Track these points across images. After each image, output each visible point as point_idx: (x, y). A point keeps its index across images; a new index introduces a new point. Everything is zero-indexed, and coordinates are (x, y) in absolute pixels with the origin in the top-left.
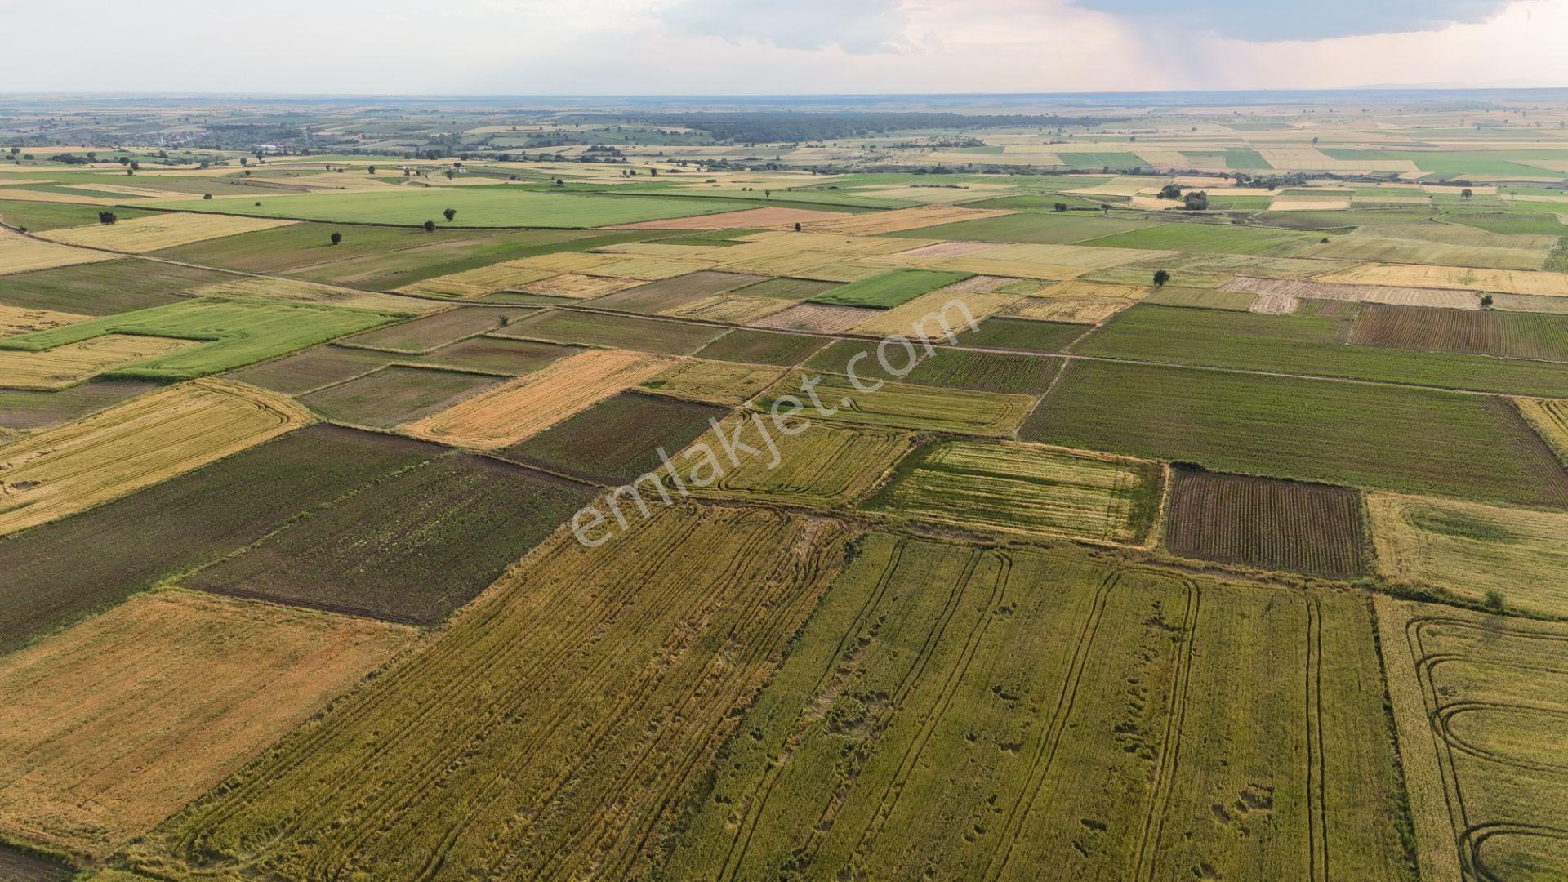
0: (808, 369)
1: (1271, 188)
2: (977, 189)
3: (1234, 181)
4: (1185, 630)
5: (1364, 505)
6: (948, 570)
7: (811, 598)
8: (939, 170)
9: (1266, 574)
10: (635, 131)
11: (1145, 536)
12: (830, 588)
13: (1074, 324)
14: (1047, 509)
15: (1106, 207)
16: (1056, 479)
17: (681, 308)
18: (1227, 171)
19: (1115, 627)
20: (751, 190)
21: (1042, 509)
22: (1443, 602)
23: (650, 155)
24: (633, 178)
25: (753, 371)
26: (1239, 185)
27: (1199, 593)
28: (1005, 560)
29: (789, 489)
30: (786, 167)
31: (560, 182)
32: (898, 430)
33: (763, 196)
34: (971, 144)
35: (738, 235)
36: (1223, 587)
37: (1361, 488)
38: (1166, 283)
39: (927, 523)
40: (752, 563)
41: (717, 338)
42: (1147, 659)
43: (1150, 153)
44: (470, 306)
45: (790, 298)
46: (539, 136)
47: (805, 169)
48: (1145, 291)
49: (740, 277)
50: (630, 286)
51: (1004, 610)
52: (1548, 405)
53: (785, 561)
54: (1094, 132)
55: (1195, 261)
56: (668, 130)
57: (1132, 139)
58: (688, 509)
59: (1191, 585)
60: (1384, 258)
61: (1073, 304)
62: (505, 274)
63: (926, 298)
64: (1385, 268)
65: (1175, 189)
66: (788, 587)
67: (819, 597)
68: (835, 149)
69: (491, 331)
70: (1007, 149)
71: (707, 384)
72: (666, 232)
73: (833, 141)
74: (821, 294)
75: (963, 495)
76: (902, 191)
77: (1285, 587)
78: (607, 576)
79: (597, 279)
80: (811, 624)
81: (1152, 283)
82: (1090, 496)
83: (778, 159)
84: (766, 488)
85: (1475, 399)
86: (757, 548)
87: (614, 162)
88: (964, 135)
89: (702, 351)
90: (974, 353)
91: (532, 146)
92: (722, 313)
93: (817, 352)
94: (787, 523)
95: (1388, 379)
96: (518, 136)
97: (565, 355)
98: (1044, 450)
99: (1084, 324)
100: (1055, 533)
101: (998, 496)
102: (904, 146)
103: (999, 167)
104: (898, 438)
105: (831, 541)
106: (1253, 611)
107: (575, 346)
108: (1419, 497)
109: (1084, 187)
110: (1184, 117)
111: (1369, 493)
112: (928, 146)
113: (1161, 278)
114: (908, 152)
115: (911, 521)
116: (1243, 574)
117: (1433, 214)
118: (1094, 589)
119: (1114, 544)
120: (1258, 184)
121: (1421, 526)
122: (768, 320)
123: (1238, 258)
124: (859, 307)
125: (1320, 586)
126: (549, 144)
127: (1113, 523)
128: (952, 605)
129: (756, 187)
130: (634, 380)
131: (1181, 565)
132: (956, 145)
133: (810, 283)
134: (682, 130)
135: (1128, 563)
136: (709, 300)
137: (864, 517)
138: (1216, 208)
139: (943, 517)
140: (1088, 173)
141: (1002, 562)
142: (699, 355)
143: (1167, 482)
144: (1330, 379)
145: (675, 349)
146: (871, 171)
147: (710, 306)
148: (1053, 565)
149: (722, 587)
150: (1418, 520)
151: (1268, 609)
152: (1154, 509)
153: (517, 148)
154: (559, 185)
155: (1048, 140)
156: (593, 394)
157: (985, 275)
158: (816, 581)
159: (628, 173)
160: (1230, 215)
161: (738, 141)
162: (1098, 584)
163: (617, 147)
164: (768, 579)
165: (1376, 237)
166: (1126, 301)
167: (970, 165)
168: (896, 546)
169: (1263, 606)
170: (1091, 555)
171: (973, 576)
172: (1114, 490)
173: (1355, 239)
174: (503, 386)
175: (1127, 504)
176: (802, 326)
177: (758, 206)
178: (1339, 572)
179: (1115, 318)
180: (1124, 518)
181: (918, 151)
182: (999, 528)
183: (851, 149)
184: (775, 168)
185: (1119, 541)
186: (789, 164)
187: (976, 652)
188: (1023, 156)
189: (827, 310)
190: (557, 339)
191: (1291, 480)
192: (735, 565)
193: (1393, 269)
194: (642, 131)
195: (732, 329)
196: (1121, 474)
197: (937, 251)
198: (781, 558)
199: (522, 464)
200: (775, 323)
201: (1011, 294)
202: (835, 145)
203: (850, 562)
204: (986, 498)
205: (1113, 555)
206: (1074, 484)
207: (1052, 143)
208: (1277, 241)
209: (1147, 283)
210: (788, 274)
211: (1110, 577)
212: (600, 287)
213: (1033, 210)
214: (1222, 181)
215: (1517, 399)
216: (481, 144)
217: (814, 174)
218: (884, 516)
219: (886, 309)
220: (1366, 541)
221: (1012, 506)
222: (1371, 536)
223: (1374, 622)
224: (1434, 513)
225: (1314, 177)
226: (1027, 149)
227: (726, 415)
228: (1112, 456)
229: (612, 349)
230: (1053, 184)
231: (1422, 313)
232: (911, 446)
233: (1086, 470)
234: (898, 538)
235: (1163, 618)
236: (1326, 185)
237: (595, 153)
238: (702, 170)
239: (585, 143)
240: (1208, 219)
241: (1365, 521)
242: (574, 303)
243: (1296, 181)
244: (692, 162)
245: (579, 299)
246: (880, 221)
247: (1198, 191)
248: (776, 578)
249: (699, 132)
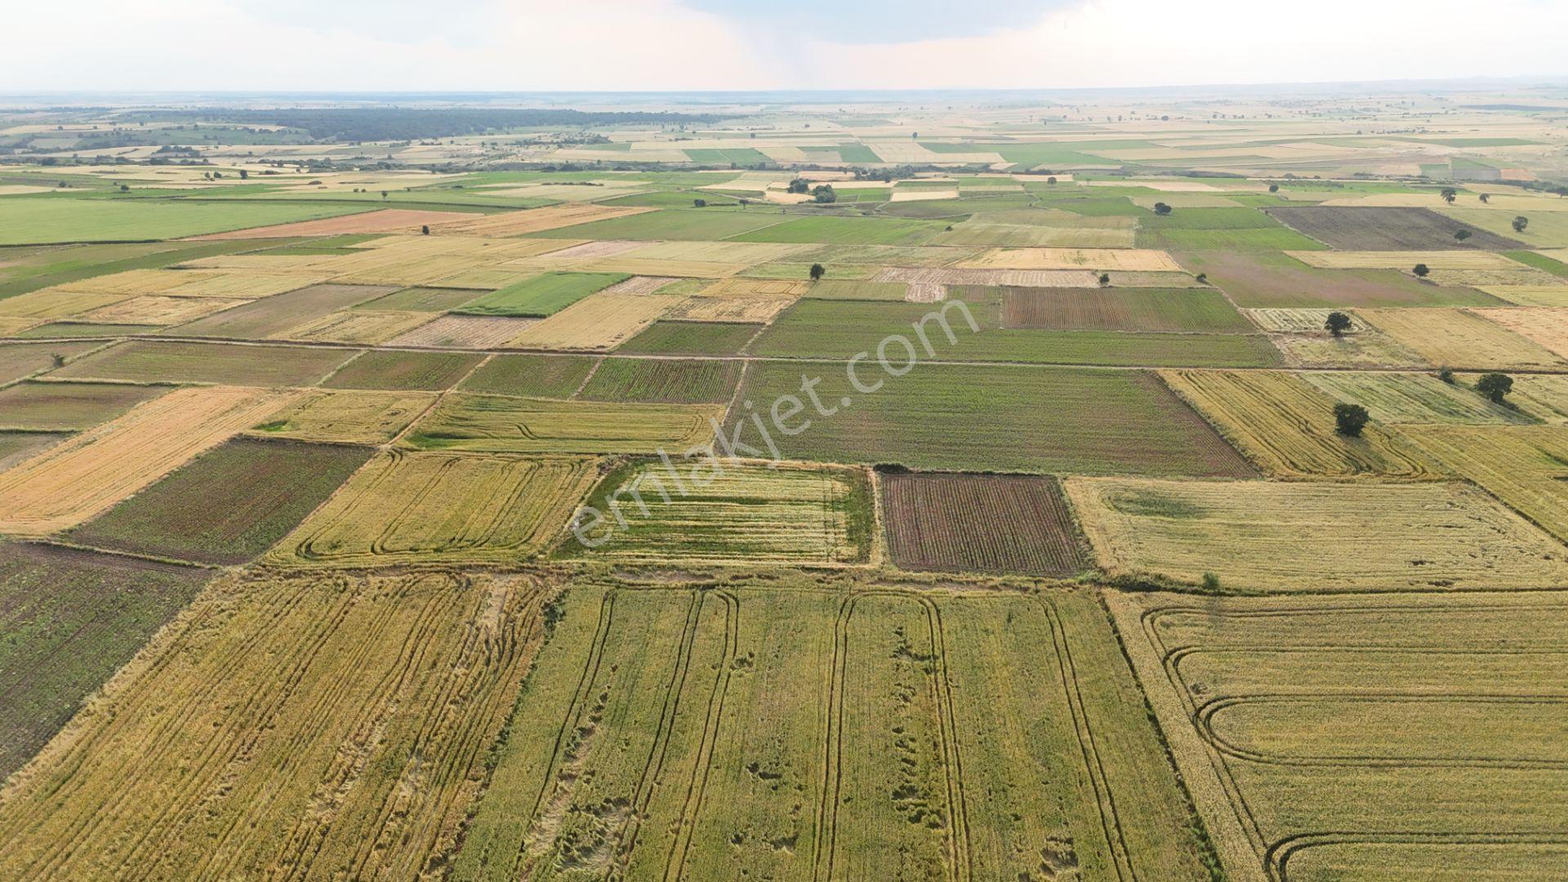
0: (464, 392)
1: (888, 181)
2: (612, 186)
3: (853, 175)
4: (936, 658)
5: (1064, 492)
6: (670, 621)
7: (511, 684)
8: (567, 167)
9: (998, 580)
10: (215, 129)
11: (868, 552)
12: (534, 667)
13: (744, 324)
14: (763, 533)
15: (744, 202)
16: (764, 497)
17: (296, 329)
18: (844, 165)
19: (863, 664)
20: (364, 191)
21: (757, 533)
22: (1165, 590)
23: (237, 156)
24: (218, 181)
25: (397, 399)
26: (857, 178)
27: (938, 611)
28: (731, 600)
29: (463, 543)
30: (400, 167)
31: (125, 188)
32: (582, 457)
33: (380, 197)
34: (596, 141)
35: (356, 242)
36: (959, 601)
37: (1056, 474)
38: (822, 277)
39: (636, 566)
40: (429, 647)
41: (346, 363)
42: (906, 699)
43: (771, 149)
44: (10, 344)
45: (430, 310)
46: (93, 136)
47: (423, 167)
48: (805, 285)
49: (366, 289)
50: (228, 307)
51: (742, 662)
52: (1187, 375)
53: (471, 639)
54: (714, 129)
55: (841, 253)
56: (257, 128)
57: (753, 136)
58: (336, 584)
59: (929, 604)
60: (1006, 243)
61: (737, 302)
62: (59, 301)
63: (584, 304)
64: (1009, 252)
65: (802, 183)
66: (480, 674)
67: (522, 682)
68: (453, 147)
69: (40, 375)
70: (634, 146)
71: (340, 421)
72: (267, 241)
73: (450, 139)
74: (466, 304)
75: (669, 526)
76: (533, 189)
77: (1018, 593)
78: (232, 693)
79: (184, 301)
80: (517, 719)
81: (809, 277)
82: (803, 512)
83: (390, 158)
84: (434, 546)
85: (1126, 374)
86: (433, 626)
87: (193, 163)
88: (588, 132)
89: (330, 380)
90: (649, 361)
91: (86, 148)
92: (349, 332)
93: (471, 372)
94: (467, 587)
95: (1045, 360)
96: (67, 136)
97: (149, 398)
98: (745, 464)
99: (753, 323)
100: (777, 559)
101: (707, 524)
102: (527, 143)
103: (628, 164)
104: (584, 465)
105: (526, 604)
106: (995, 624)
107: (161, 385)
108: (1109, 478)
109: (716, 183)
110: (796, 114)
111: (1065, 479)
112: (552, 143)
113: (817, 272)
114: (532, 149)
115: (616, 566)
116: (975, 583)
117: (1029, 201)
118: (831, 621)
119: (841, 565)
120: (874, 177)
121: (1120, 509)
122: (406, 337)
123: (879, 249)
124: (512, 316)
125: (1050, 587)
126: (107, 145)
127: (833, 541)
128: (682, 666)
129: (368, 188)
130: (244, 423)
131: (912, 581)
132: (582, 142)
133: (451, 292)
134: (273, 128)
135: (858, 585)
136: (331, 318)
137: (560, 568)
138: (843, 201)
139: (652, 557)
140: (716, 169)
141: (728, 603)
142: (326, 385)
143: (875, 488)
144: (997, 364)
145: (296, 380)
146: (495, 168)
147: (333, 325)
148: (782, 599)
149: (394, 685)
150: (1117, 503)
151: (1009, 620)
152: (870, 520)
153: (66, 150)
154: (123, 191)
155: (673, 137)
156: (191, 445)
157: (642, 276)
158: (515, 659)
159: (212, 176)
160: (858, 206)
161: (341, 139)
162: (835, 615)
163: (194, 147)
164: (453, 666)
165: (991, 224)
166: (788, 297)
167: (599, 162)
168: (605, 600)
169: (1004, 617)
170: (819, 581)
171: (699, 625)
172: (825, 502)
173: (976, 225)
174: (62, 445)
175: (842, 517)
176: (449, 342)
177: (375, 208)
178: (1062, 569)
179: (782, 316)
180: (843, 533)
181: (543, 148)
182: (717, 563)
183: (471, 145)
184: (388, 167)
185: (844, 561)
186: (404, 163)
187: (721, 722)
188: (651, 153)
189: (475, 322)
190: (134, 378)
191: (991, 473)
192: (407, 652)
193: (1016, 253)
194: (224, 129)
195: (364, 351)
196: (828, 484)
197: (586, 252)
198: (466, 635)
199: (97, 549)
200: (415, 340)
201: (673, 295)
202: (452, 142)
203: (553, 628)
204: (696, 527)
205: (842, 578)
206: (784, 500)
207: (677, 140)
208: (907, 230)
209: (804, 277)
210: (423, 284)
211: (844, 605)
212: (186, 310)
213: (673, 207)
214: (841, 174)
215: (1161, 371)
216: (18, 146)
217: (434, 173)
218: (584, 564)
219: (543, 317)
220: (1078, 531)
221: (725, 533)
222: (1080, 526)
223: (1112, 621)
224: (1127, 495)
225: (920, 170)
226: (653, 145)
227: (370, 457)
228: (815, 465)
229: (212, 386)
230: (686, 180)
231: (1054, 293)
232: (600, 474)
233: (793, 482)
234: (606, 589)
235: (910, 647)
236: (932, 176)
237: (168, 154)
238: (302, 170)
239: (154, 144)
240: (838, 211)
241: (1071, 509)
242: (155, 332)
243: (906, 174)
244: (289, 162)
245: (160, 326)
246: (516, 221)
247: (824, 184)
248: (463, 663)
249: (293, 130)
